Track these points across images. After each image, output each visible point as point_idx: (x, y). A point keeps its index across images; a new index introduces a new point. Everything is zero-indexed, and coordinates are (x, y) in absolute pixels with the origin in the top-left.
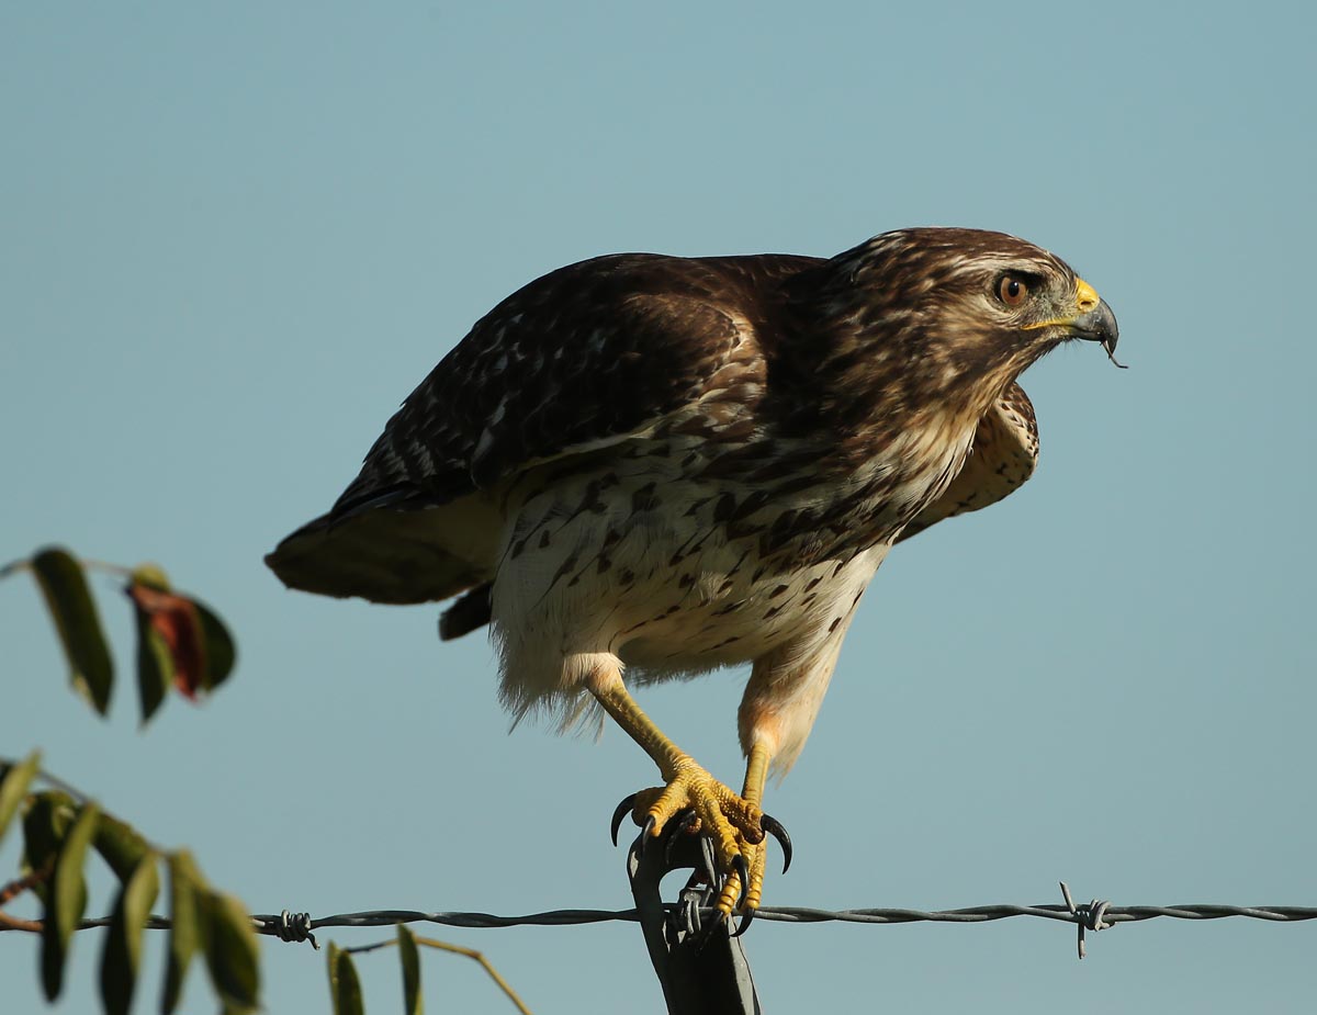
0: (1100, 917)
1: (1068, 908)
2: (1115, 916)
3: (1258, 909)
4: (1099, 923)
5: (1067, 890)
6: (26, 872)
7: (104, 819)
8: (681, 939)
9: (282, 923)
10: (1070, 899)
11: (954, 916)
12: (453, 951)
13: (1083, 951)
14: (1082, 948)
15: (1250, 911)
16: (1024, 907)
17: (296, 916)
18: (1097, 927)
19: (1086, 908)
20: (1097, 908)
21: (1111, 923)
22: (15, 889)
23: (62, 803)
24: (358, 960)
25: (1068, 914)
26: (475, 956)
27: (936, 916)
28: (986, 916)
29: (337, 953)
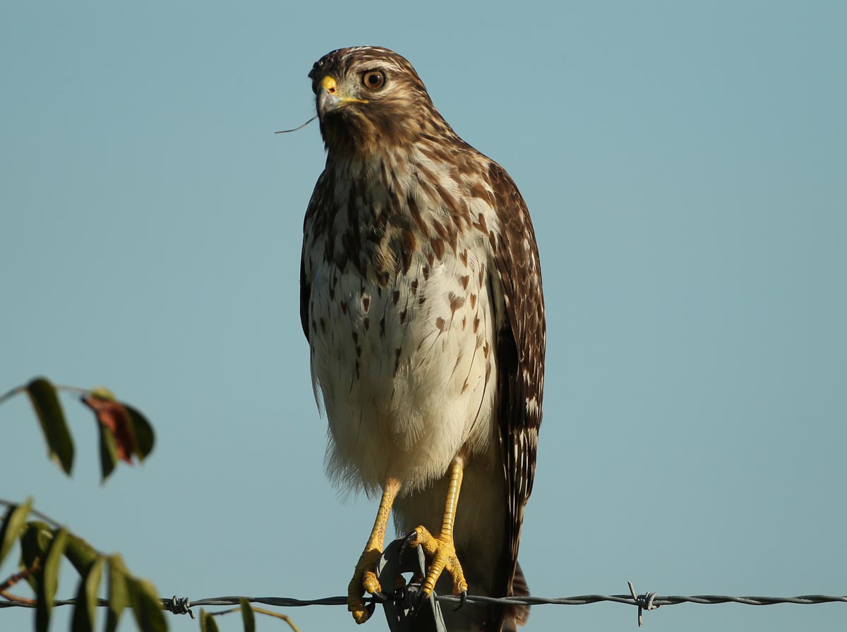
0: (651, 602)
1: (632, 597)
2: (659, 602)
3: (744, 598)
4: (650, 606)
5: (632, 586)
6: (23, 569)
7: (71, 537)
8: (406, 614)
9: (173, 603)
10: (634, 592)
11: (566, 601)
12: (271, 615)
13: (641, 622)
14: (641, 620)
15: (739, 599)
16: (606, 596)
17: (181, 600)
18: (649, 608)
19: (643, 597)
20: (650, 597)
21: (658, 606)
22: (15, 579)
23: (43, 528)
24: (217, 619)
25: (632, 600)
26: (284, 618)
27: (555, 601)
28: (585, 602)
29: (205, 615)
